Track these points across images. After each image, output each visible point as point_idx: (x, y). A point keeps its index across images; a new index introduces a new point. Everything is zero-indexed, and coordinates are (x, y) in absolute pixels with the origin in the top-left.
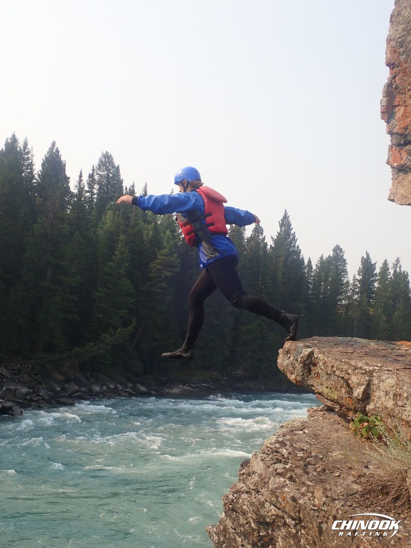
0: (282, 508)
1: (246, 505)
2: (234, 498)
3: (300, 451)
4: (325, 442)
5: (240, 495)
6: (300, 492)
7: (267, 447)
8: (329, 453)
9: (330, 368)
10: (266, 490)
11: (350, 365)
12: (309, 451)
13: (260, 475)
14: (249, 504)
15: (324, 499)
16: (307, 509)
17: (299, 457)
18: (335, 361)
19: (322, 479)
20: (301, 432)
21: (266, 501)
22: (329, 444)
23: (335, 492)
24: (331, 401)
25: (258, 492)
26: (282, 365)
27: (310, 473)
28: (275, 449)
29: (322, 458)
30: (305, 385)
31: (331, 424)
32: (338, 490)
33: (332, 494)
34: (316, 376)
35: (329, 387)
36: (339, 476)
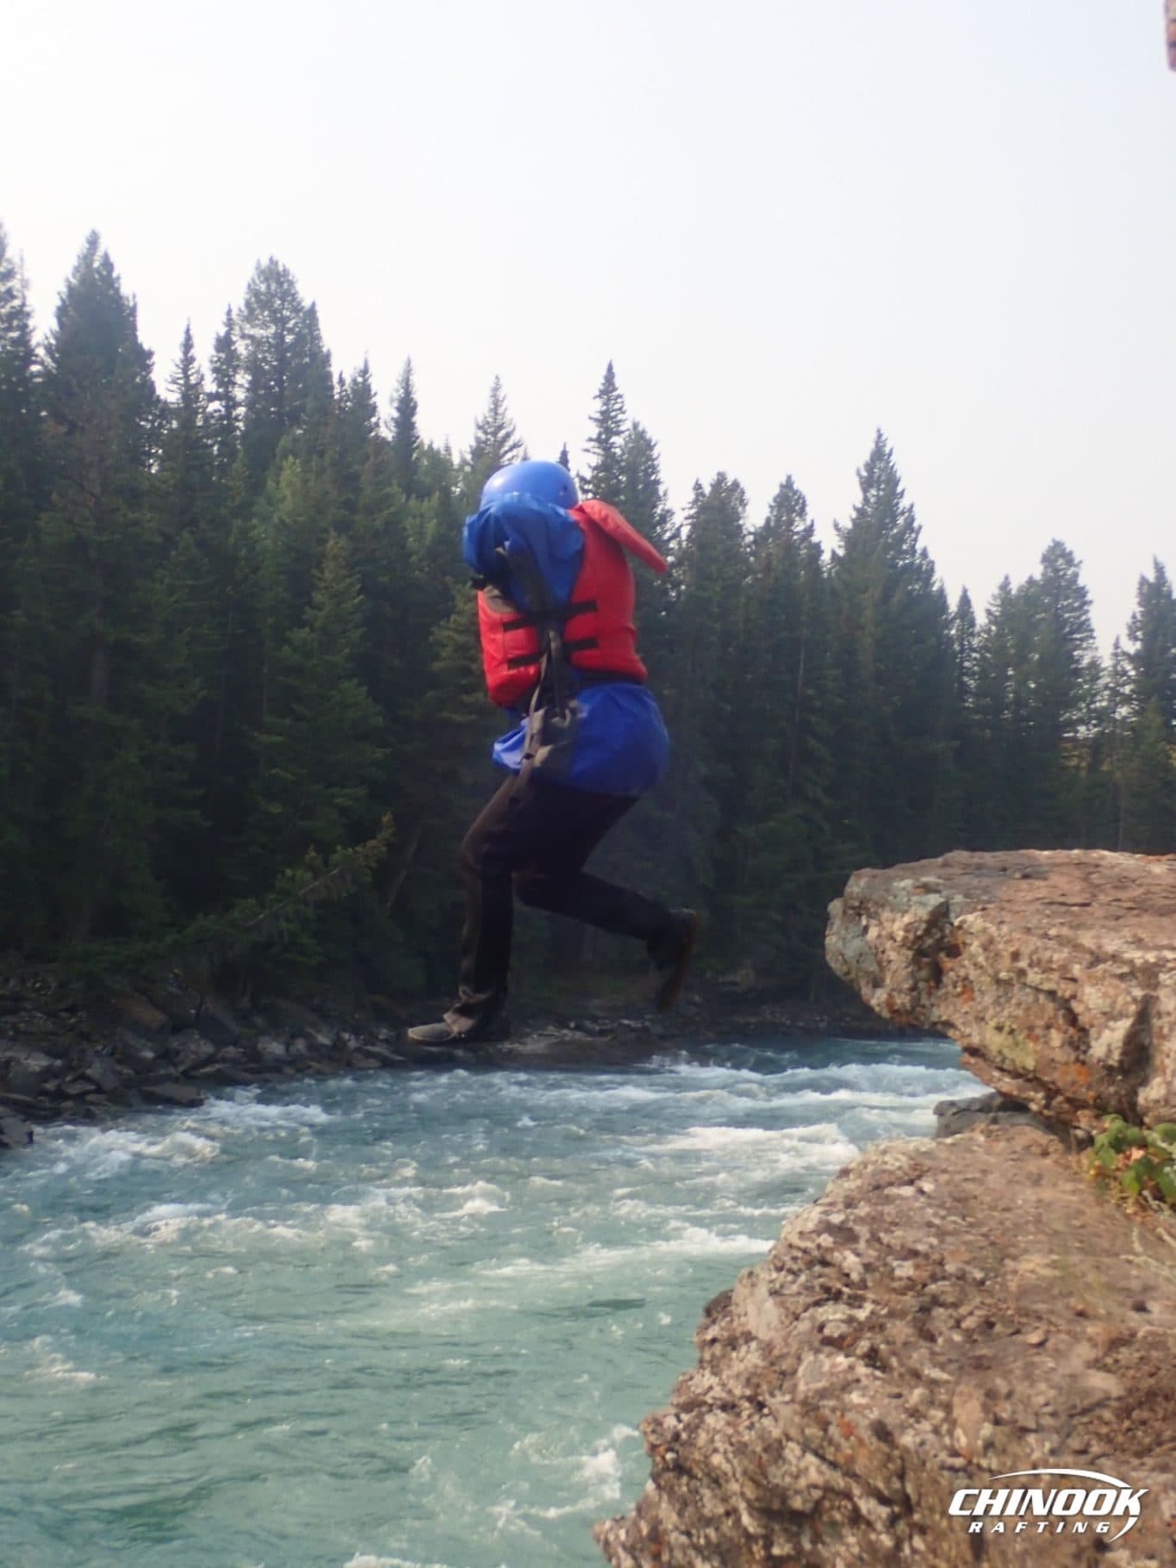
0: (841, 1460)
1: (722, 1450)
2: (681, 1426)
3: (904, 1259)
4: (993, 1224)
5: (701, 1416)
6: (903, 1406)
7: (791, 1246)
8: (1008, 1262)
9: (1007, 961)
10: (787, 1398)
11: (1077, 947)
12: (936, 1256)
13: (767, 1348)
14: (730, 1449)
15: (987, 1429)
16: (929, 1465)
17: (900, 1279)
18: (1025, 937)
19: (980, 1358)
20: (908, 1191)
21: (789, 1438)
22: (1008, 1229)
23: (1026, 1402)
24: (1016, 1074)
25: (761, 1406)
26: (842, 955)
27: (941, 1334)
28: (816, 1253)
29: (982, 1283)
30: (923, 1024)
31: (1014, 1156)
32: (1037, 1394)
33: (1014, 1412)
34: (959, 989)
35: (1007, 1029)
36: (1041, 1344)
